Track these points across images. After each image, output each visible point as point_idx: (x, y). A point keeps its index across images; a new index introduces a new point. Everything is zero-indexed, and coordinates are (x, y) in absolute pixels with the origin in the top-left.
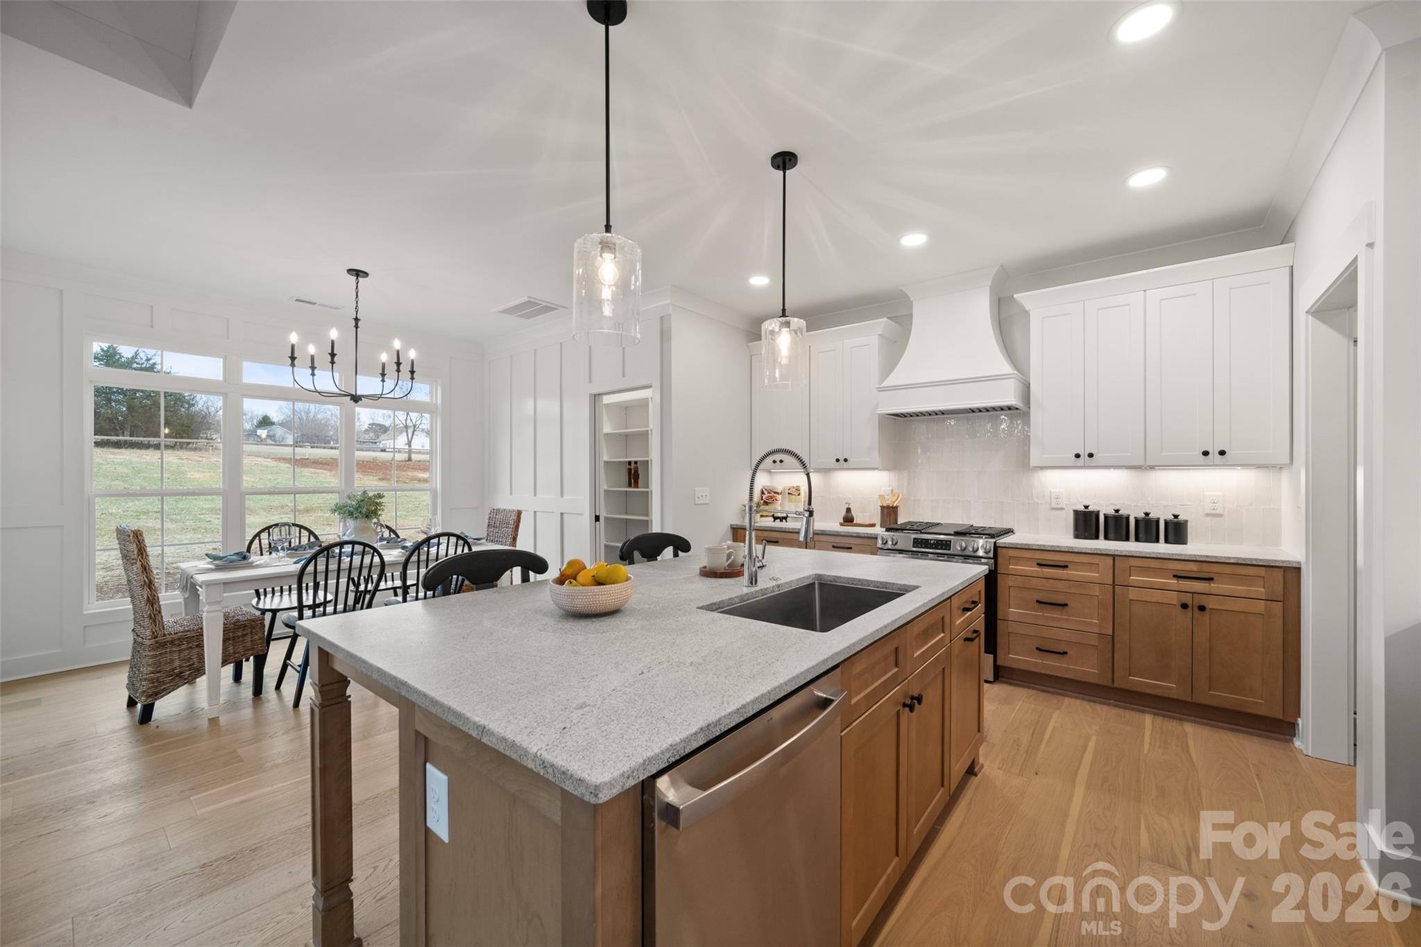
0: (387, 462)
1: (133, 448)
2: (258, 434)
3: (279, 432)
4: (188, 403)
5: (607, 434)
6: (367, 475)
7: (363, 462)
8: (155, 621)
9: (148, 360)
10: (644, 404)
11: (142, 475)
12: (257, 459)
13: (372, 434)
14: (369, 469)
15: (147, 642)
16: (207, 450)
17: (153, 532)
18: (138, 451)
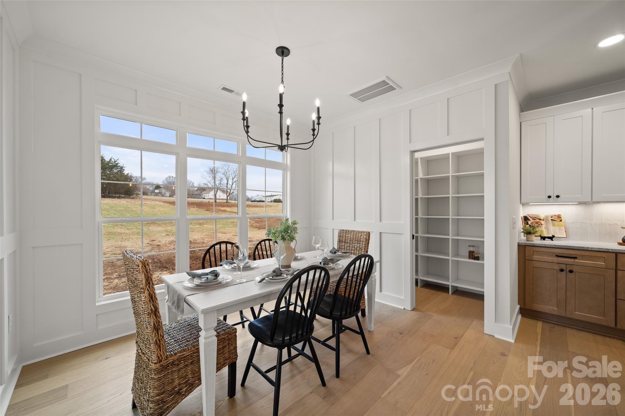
0: (207, 203)
1: (110, 198)
2: (156, 192)
3: (163, 191)
4: (130, 179)
5: (421, 178)
6: (200, 209)
7: (197, 203)
8: (160, 346)
9: (115, 162)
10: (480, 153)
11: (113, 209)
12: (156, 202)
13: (199, 192)
14: (201, 206)
15: (153, 366)
16: (137, 198)
17: (120, 234)
18: (111, 199)
